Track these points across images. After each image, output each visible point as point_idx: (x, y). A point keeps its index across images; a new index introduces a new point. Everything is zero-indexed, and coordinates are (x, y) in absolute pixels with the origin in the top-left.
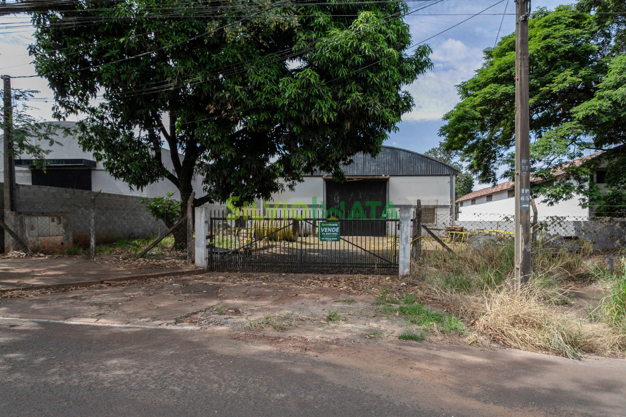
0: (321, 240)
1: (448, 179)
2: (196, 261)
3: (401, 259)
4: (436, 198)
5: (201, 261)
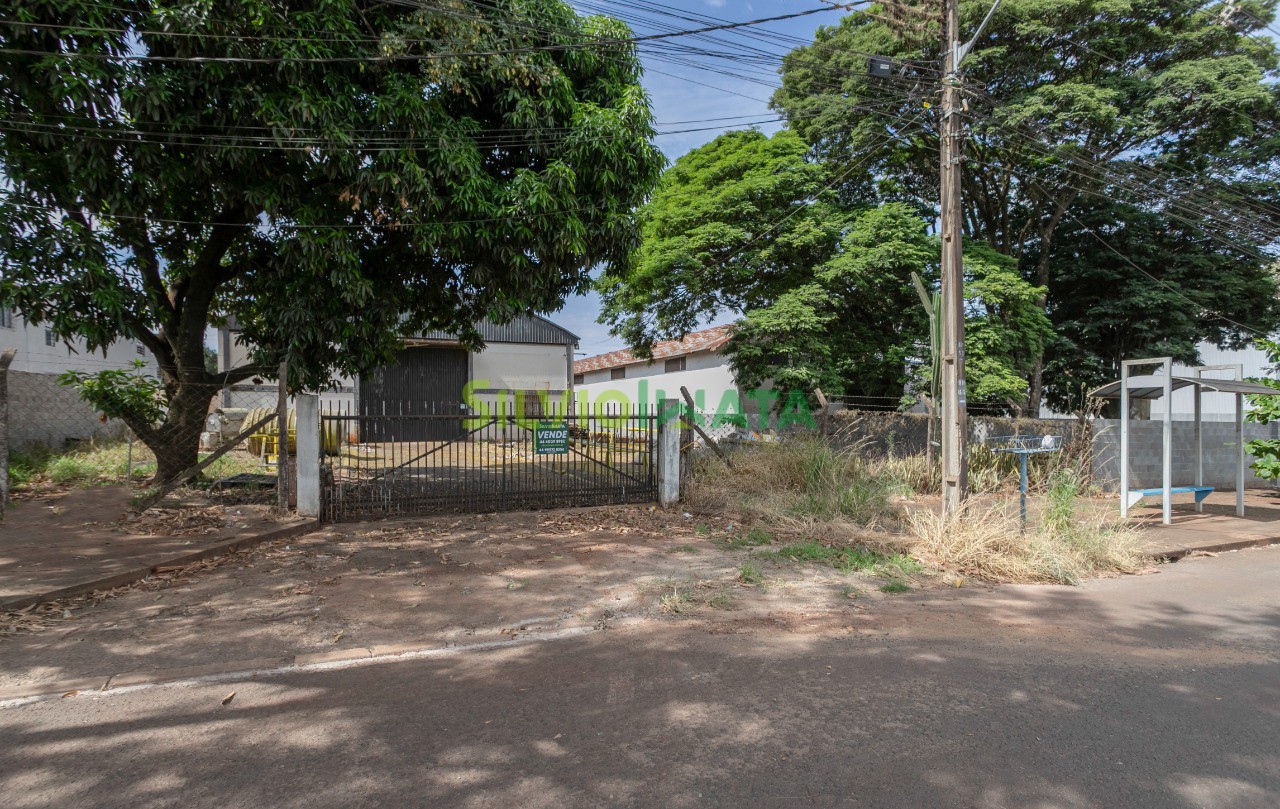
0: (538, 452)
1: (563, 350)
2: (300, 504)
3: (667, 477)
4: (546, 380)
5: (312, 503)
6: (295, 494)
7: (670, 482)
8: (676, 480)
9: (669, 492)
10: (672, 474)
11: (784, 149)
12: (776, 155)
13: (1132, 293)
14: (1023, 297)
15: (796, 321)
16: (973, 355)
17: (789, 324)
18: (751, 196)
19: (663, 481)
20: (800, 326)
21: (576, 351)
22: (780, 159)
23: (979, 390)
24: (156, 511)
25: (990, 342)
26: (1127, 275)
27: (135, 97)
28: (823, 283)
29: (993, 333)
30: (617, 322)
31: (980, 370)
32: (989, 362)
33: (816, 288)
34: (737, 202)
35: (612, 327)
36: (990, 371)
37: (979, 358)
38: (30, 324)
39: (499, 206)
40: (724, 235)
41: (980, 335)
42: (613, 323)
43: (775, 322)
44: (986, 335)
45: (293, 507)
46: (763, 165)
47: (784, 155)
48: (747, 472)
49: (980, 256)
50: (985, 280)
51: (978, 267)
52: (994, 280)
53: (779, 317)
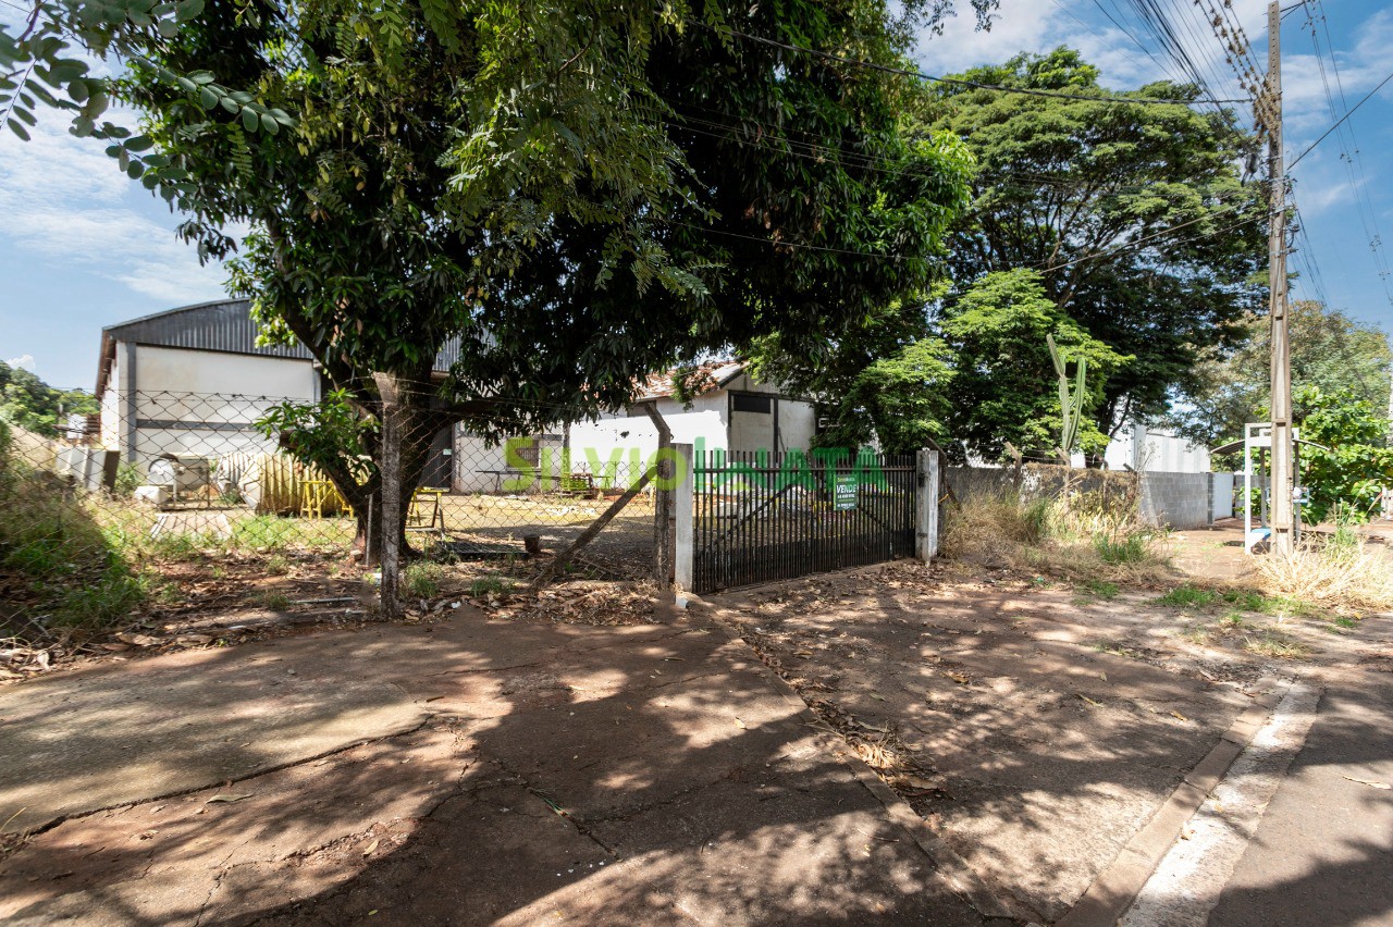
3: (930, 532)
5: (687, 575)
7: (932, 536)
8: (936, 534)
9: (930, 547)
10: (933, 528)
19: (924, 535)
24: (551, 595)
45: (672, 581)
49: (1070, 323)
50: (1082, 346)
51: (1074, 334)
52: (1091, 347)
53: (914, 368)
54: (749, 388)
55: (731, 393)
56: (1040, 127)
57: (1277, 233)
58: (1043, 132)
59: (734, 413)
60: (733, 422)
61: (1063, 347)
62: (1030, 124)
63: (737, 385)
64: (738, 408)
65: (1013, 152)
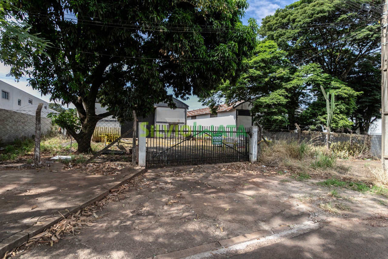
1: (184, 110)
2: (139, 162)
3: (253, 153)
4: (179, 119)
5: (143, 161)
6: (138, 158)
7: (254, 154)
8: (256, 154)
9: (254, 158)
10: (255, 152)
11: (272, 46)
12: (270, 48)
13: (375, 95)
14: (355, 95)
15: (279, 101)
16: (336, 113)
17: (277, 102)
18: (263, 60)
19: (252, 154)
20: (280, 102)
21: (188, 110)
22: (271, 49)
23: (339, 125)
24: (91, 165)
25: (342, 109)
26: (373, 89)
27: (94, 10)
28: (286, 89)
29: (343, 106)
30: (205, 101)
31: (339, 118)
32: (341, 116)
33: (283, 90)
34: (258, 63)
35: (203, 103)
36: (342, 119)
37: (338, 114)
38: (43, 94)
39: (210, 57)
40: (255, 73)
41: (339, 107)
42: (203, 102)
43: (272, 101)
44: (341, 107)
45: (137, 163)
46: (265, 51)
47: (273, 48)
48: (278, 151)
49: (337, 81)
50: (341, 89)
51: (338, 85)
52: (344, 89)
53: (272, 99)
54: (243, 109)
55: (237, 110)
56: (317, 12)
57: (385, 35)
58: (318, 14)
59: (238, 116)
60: (238, 118)
61: (333, 90)
62: (313, 12)
63: (240, 108)
64: (239, 115)
65: (307, 23)
